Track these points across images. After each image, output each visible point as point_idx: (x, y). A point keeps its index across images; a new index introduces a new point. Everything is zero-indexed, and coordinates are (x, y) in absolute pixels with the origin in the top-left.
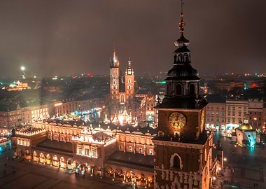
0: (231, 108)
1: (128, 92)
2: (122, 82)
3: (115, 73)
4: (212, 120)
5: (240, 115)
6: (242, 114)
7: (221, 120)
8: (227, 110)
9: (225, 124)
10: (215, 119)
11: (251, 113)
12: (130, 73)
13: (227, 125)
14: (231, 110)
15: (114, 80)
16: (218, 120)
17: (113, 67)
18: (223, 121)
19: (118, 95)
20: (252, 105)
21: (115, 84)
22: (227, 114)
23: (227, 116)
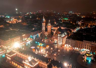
0: (85, 43)
1: (48, 32)
2: (47, 27)
3: (44, 24)
4: (78, 46)
6: (89, 46)
8: (83, 44)
11: (92, 46)
12: (49, 25)
13: (83, 49)
14: (85, 44)
15: (44, 27)
16: (80, 47)
17: (43, 22)
19: (45, 32)
20: (93, 43)
22: (83, 45)
23: (83, 46)
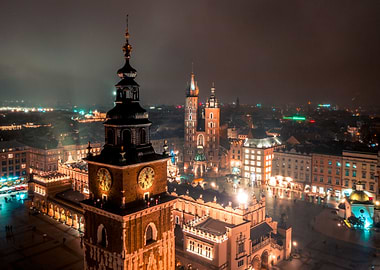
1: (209, 132)
3: (192, 104)
4: (322, 181)
5: (364, 177)
6: (368, 175)
7: (334, 183)
8: (344, 167)
9: (341, 188)
10: (326, 181)
12: (212, 104)
13: (344, 191)
14: (351, 169)
15: (190, 114)
16: (330, 182)
17: (189, 95)
18: (338, 183)
19: (195, 135)
21: (191, 120)
22: (344, 173)
23: (344, 177)
